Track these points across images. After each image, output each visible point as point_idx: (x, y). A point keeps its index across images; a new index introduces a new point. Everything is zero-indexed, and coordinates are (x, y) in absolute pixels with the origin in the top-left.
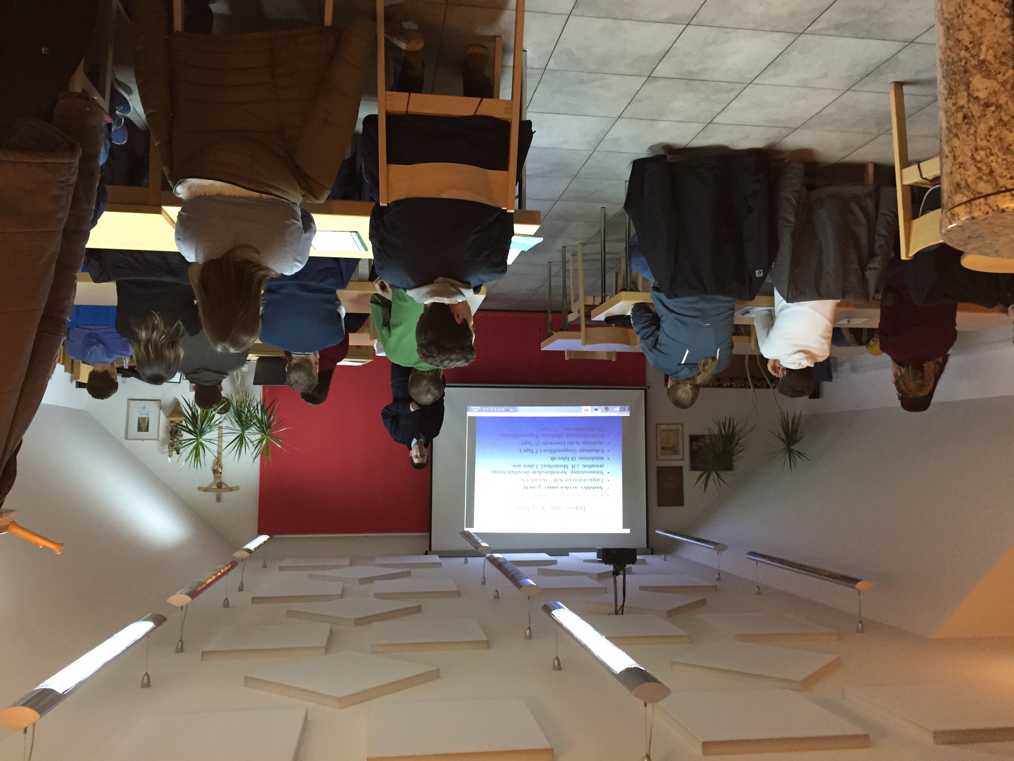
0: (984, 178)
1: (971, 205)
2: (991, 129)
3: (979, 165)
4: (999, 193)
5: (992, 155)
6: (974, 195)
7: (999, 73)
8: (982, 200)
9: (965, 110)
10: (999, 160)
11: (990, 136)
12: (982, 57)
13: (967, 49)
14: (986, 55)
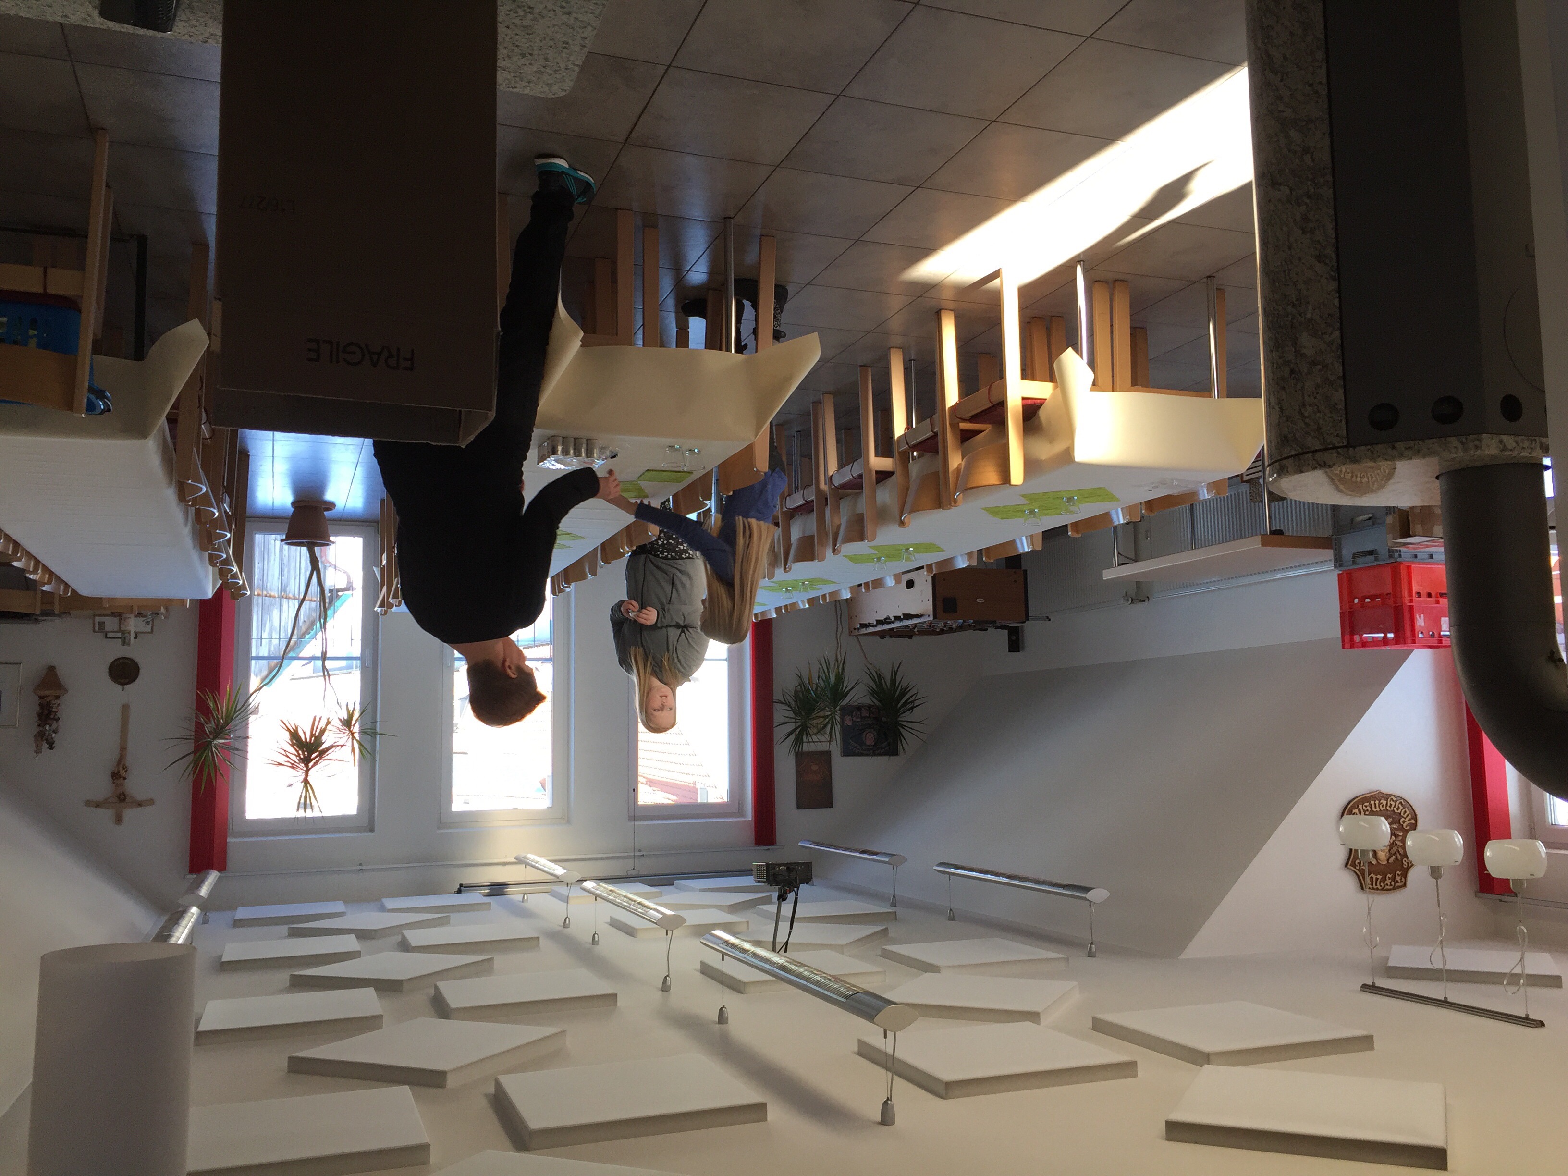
0: (1312, 434)
1: (1300, 460)
2: (1318, 386)
3: (1307, 420)
4: (1326, 449)
5: (1319, 412)
6: (1302, 449)
7: (1325, 333)
8: (1310, 455)
9: (1292, 366)
10: (1326, 418)
11: (1318, 393)
12: (1309, 316)
13: (1294, 306)
14: (1312, 314)
